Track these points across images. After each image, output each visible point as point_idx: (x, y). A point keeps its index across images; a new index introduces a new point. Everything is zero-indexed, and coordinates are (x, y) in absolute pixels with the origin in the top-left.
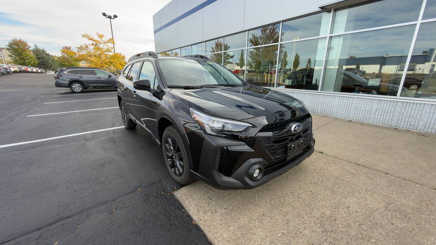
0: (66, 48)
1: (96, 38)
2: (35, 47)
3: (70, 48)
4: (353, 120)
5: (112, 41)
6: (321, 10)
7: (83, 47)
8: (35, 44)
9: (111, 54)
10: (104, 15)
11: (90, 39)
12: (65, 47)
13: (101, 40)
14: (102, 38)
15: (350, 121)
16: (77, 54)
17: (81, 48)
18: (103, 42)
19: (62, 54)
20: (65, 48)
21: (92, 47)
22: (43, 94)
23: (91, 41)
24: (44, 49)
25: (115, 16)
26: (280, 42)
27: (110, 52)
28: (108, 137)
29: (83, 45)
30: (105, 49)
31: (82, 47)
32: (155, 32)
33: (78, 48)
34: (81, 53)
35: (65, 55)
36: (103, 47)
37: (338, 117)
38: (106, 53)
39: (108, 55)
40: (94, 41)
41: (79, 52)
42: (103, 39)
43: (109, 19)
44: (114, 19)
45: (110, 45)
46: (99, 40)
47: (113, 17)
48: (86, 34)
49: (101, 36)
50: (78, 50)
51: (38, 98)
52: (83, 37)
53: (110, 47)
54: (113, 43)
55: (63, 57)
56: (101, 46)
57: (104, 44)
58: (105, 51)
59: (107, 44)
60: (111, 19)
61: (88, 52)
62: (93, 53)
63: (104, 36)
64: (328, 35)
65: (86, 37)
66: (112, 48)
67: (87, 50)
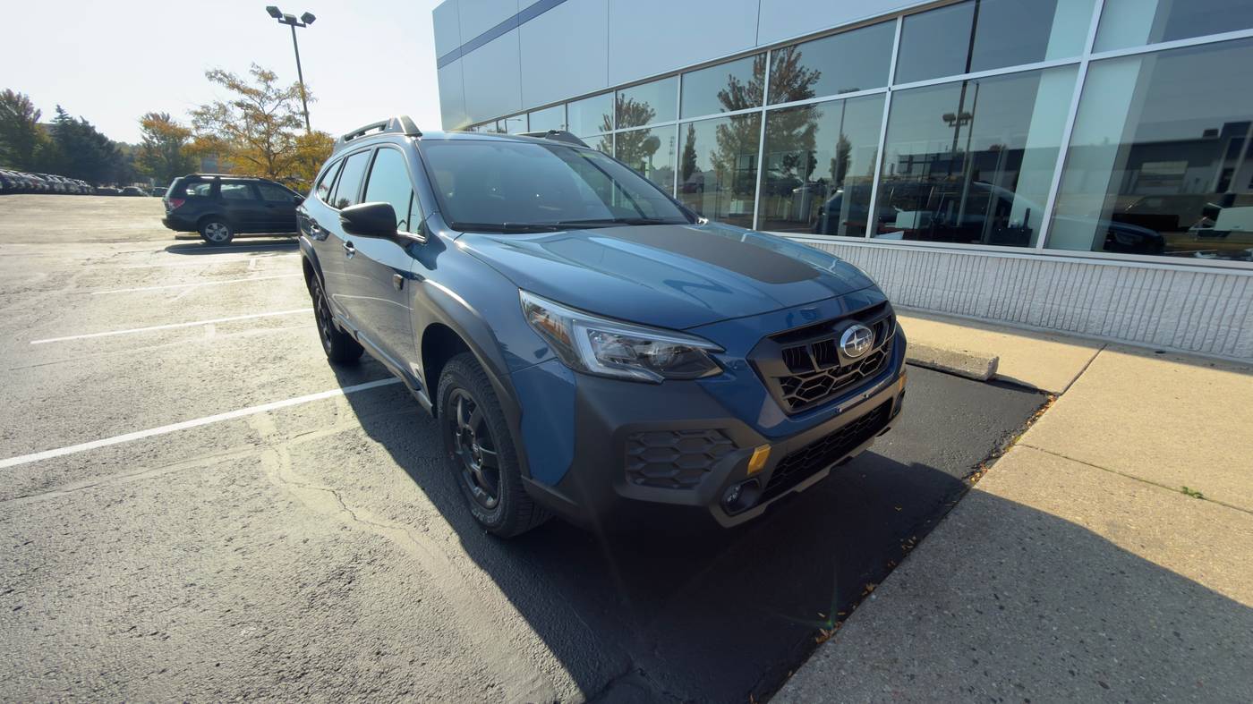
0: (156, 116)
1: (253, 83)
2: (59, 115)
3: (168, 117)
4: (1167, 349)
5: (301, 91)
7: (212, 111)
8: (58, 106)
9: (300, 132)
10: (274, 12)
11: (233, 86)
12: (152, 115)
13: (268, 87)
14: (269, 82)
15: (1157, 352)
16: (194, 133)
17: (203, 115)
18: (274, 97)
19: (144, 138)
20: (151, 118)
22: (88, 259)
23: (235, 91)
24: (86, 119)
25: (309, 19)
27: (298, 125)
28: (338, 430)
29: (212, 106)
30: (281, 118)
31: (209, 110)
32: (442, 63)
33: (196, 113)
34: (204, 132)
35: (155, 140)
36: (274, 112)
37: (1108, 339)
38: (285, 130)
39: (293, 136)
40: (244, 91)
41: (198, 128)
42: (274, 85)
43: (290, 26)
44: (304, 26)
45: (296, 104)
46: (261, 87)
47: (300, 21)
48: (218, 69)
49: (267, 77)
50: (194, 122)
51: (71, 276)
52: (211, 77)
53: (295, 110)
54: (304, 97)
55: (149, 145)
56: (268, 109)
57: (277, 101)
58: (282, 124)
59: (288, 101)
60: (296, 27)
61: (229, 126)
62: (245, 130)
63: (277, 78)
64: (1086, 57)
65: (220, 80)
66: (302, 114)
67: (224, 121)
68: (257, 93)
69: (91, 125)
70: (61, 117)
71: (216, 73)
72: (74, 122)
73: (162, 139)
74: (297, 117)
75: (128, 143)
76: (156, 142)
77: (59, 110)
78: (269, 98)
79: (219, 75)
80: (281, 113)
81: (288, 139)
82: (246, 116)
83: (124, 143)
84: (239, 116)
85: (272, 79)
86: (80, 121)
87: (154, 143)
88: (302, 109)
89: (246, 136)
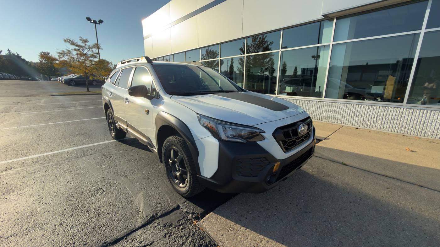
0: (44, 53)
1: (80, 43)
2: (8, 52)
3: (49, 53)
4: (359, 127)
5: (97, 46)
6: (324, 18)
7: (65, 52)
8: (8, 49)
9: (96, 60)
10: (89, 19)
11: (73, 44)
13: (85, 45)
16: (59, 60)
17: (62, 54)
19: (39, 60)
21: (75, 53)
23: (74, 46)
24: (18, 54)
25: (101, 21)
26: (281, 49)
27: (96, 57)
29: (65, 51)
30: (90, 55)
32: (146, 38)
33: (59, 53)
34: (62, 59)
35: (44, 61)
36: (87, 53)
38: (91, 59)
39: (94, 61)
40: (77, 46)
41: (60, 58)
42: (88, 44)
43: (94, 24)
44: (99, 24)
45: (95, 50)
46: (83, 45)
47: (98, 22)
48: (68, 38)
49: (85, 41)
50: (59, 56)
52: (65, 41)
53: (95, 52)
54: (98, 48)
55: (41, 63)
56: (85, 52)
57: (89, 49)
58: (90, 57)
59: (92, 49)
60: (96, 24)
61: (71, 57)
62: (77, 59)
63: (89, 42)
64: (331, 43)
65: (69, 42)
66: (97, 54)
67: (70, 56)
68: (81, 47)
69: (20, 55)
70: (9, 53)
71: (68, 40)
72: (14, 55)
73: (46, 61)
74: (96, 55)
75: (33, 62)
76: (44, 62)
77: (9, 50)
78: (86, 48)
79: (69, 41)
80: (90, 53)
81: (92, 62)
82: (77, 54)
83: (32, 62)
84: (75, 54)
85: (86, 42)
86: (16, 54)
87: (43, 62)
88: (97, 52)
89: (77, 61)
